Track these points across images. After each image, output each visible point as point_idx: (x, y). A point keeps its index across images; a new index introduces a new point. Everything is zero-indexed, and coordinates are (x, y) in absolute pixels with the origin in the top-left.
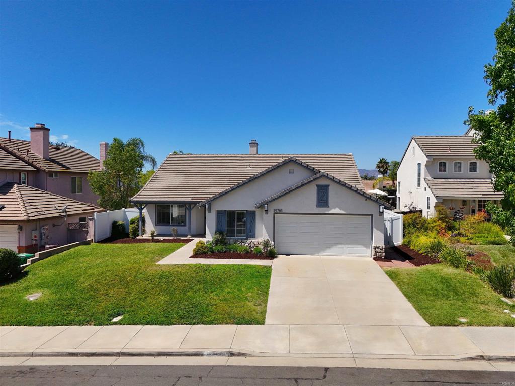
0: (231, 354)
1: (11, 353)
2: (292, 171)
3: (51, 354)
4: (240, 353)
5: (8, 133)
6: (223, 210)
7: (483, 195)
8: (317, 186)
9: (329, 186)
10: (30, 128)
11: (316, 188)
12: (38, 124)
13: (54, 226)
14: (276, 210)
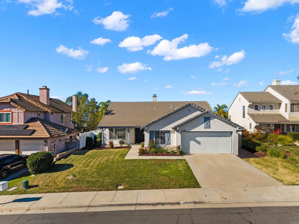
0: (195, 203)
1: (77, 206)
2: (190, 110)
3: (99, 205)
4: (200, 202)
5: (27, 91)
6: (153, 130)
7: (278, 121)
8: (204, 117)
9: (210, 117)
10: (39, 89)
11: (204, 118)
12: (44, 86)
13: (60, 140)
14: (182, 130)
